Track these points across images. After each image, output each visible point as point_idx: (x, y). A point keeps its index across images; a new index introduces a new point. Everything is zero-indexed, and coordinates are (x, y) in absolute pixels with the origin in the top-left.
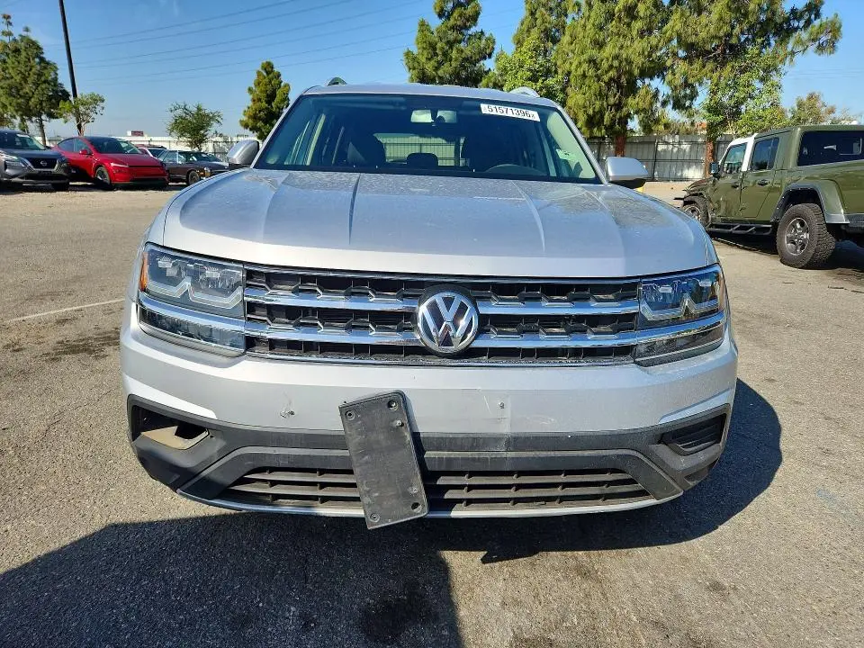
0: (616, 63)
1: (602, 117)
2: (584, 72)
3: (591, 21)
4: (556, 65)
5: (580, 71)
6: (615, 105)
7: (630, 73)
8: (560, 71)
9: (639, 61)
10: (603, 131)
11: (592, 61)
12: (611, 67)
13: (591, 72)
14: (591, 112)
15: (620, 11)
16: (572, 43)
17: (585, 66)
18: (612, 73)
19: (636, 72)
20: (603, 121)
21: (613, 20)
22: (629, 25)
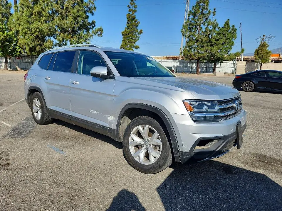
0: (38, 30)
1: (36, 48)
2: (26, 32)
3: (25, 13)
4: (10, 27)
5: (24, 31)
6: (39, 44)
7: (43, 34)
8: (13, 30)
9: (46, 31)
10: (36, 53)
11: (28, 28)
12: (36, 31)
13: (29, 32)
14: (31, 46)
15: (35, 12)
16: (18, 20)
17: (26, 30)
18: (37, 33)
19: (46, 34)
20: (36, 50)
21: (33, 15)
22: (39, 18)
